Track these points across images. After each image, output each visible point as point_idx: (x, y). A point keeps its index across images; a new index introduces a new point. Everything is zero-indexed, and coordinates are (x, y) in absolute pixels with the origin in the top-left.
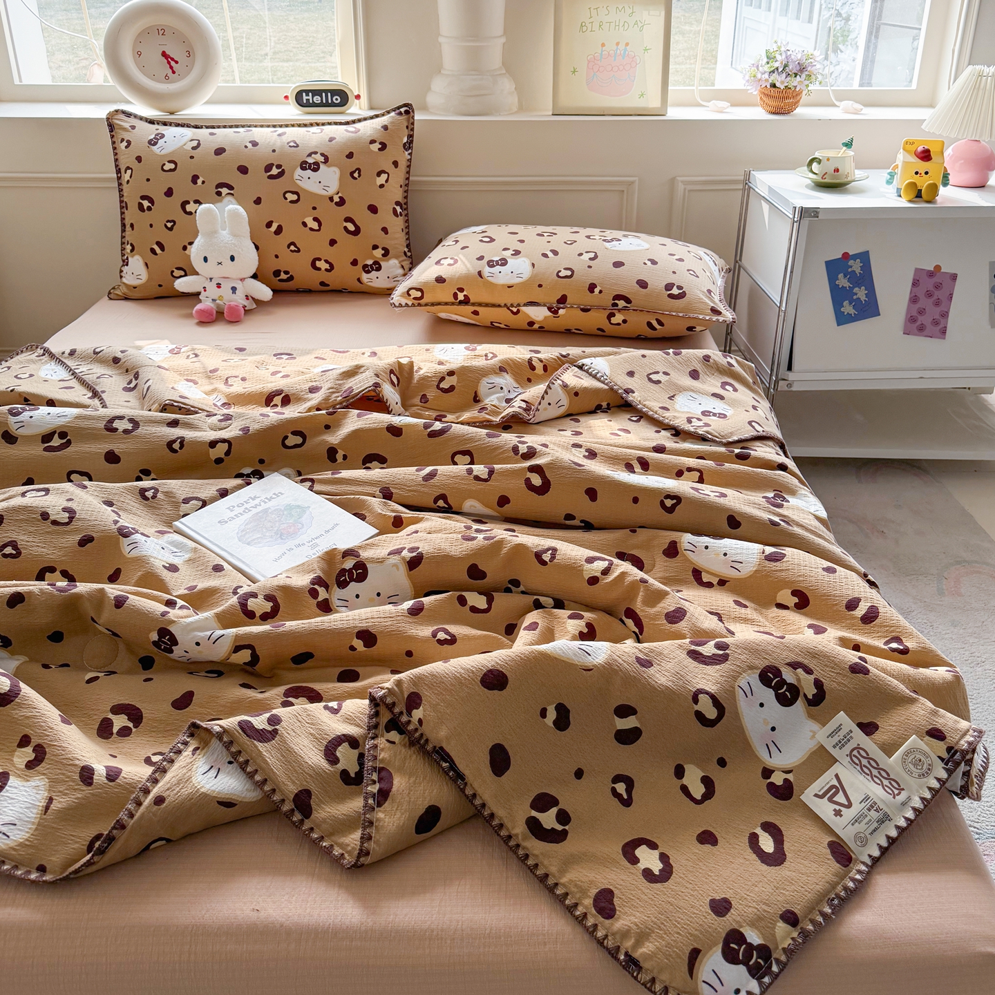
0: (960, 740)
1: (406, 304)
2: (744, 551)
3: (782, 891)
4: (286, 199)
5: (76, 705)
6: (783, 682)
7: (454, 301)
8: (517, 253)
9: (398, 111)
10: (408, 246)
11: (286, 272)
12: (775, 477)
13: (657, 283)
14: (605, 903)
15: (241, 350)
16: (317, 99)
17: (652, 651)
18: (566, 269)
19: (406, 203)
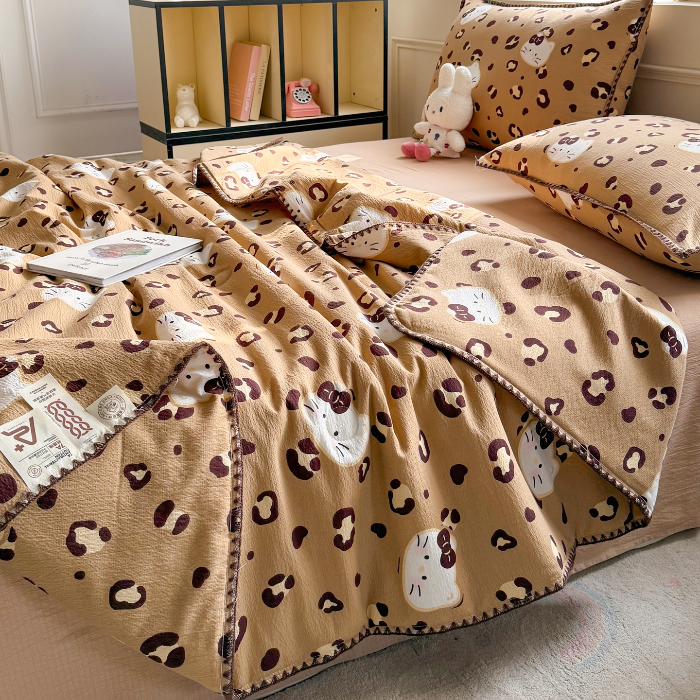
4: (508, 67)
7: (518, 170)
8: (596, 134)
11: (495, 135)
13: (669, 192)
19: (614, 87)
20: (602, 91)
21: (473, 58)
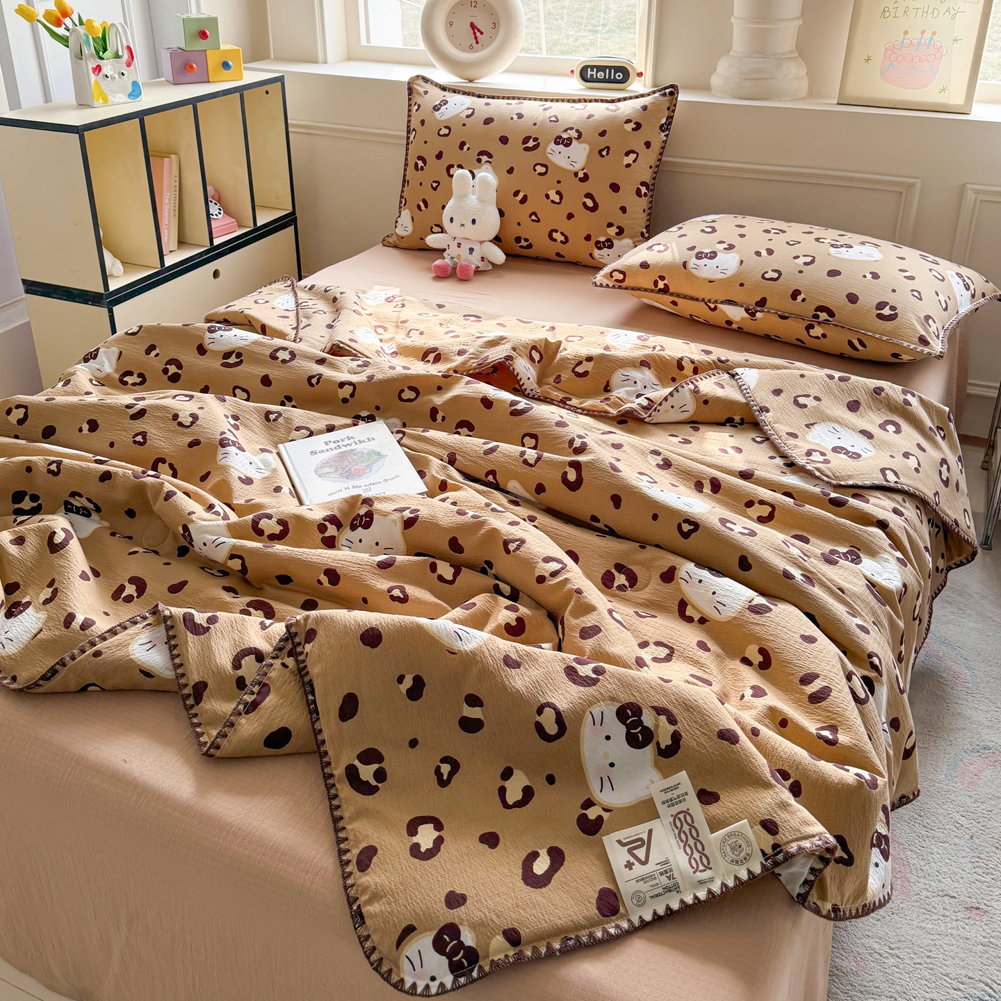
0: (793, 841)
1: (607, 285)
2: (733, 595)
3: (520, 910)
4: (535, 170)
5: (112, 569)
6: (640, 723)
7: (654, 288)
8: (731, 247)
9: (663, 92)
10: (647, 227)
11: (526, 240)
12: (859, 532)
13: (868, 300)
14: (367, 857)
15: (440, 306)
16: (601, 75)
17: (528, 654)
18: (774, 271)
19: (653, 185)
20: (644, 190)
21: (479, 161)
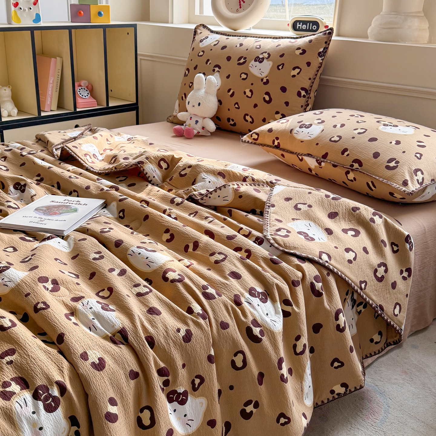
4: (241, 77)
7: (272, 144)
8: (323, 122)
9: (324, 32)
11: (233, 120)
19: (310, 90)
20: (303, 93)
21: (214, 70)
